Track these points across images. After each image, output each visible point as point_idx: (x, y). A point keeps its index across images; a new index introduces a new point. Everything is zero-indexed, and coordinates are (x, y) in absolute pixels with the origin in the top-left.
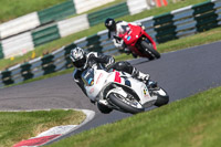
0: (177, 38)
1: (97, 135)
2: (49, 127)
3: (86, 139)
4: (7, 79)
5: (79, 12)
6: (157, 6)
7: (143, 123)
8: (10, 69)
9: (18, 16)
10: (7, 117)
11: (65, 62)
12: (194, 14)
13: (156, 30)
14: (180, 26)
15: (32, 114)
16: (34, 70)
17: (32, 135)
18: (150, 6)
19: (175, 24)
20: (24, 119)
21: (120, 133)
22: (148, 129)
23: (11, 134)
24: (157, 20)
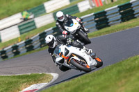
0: (109, 26)
5: (48, 12)
6: (96, 6)
7: (88, 81)
9: (10, 15)
10: (3, 79)
11: (40, 43)
12: (120, 11)
13: (96, 21)
14: (111, 19)
15: (19, 77)
16: (20, 49)
18: (92, 6)
19: (107, 17)
20: (14, 80)
21: (73, 87)
22: (91, 84)
23: (6, 90)
24: (96, 15)
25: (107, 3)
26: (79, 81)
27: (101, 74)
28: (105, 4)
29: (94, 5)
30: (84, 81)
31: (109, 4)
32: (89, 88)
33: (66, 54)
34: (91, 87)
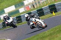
6: (27, 10)
18: (25, 10)
25: (32, 9)
28: (31, 9)
29: (26, 10)
31: (33, 9)
33: (35, 21)
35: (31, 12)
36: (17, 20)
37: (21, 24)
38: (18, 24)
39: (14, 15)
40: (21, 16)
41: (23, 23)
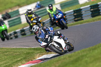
1: (64, 59)
2: (42, 55)
3: (59, 60)
4: (23, 33)
7: (85, 53)
8: (25, 29)
9: (28, 4)
10: (23, 50)
13: (91, 11)
15: (34, 49)
17: (34, 59)
19: (100, 9)
21: (75, 58)
22: (87, 56)
23: (25, 58)
24: (92, 7)
26: (79, 53)
27: (95, 49)
30: (83, 54)
32: (87, 59)
34: (88, 58)
35: (99, 3)
36: (74, 16)
37: (81, 23)
38: (77, 22)
39: (70, 8)
40: (81, 10)
41: (85, 20)
